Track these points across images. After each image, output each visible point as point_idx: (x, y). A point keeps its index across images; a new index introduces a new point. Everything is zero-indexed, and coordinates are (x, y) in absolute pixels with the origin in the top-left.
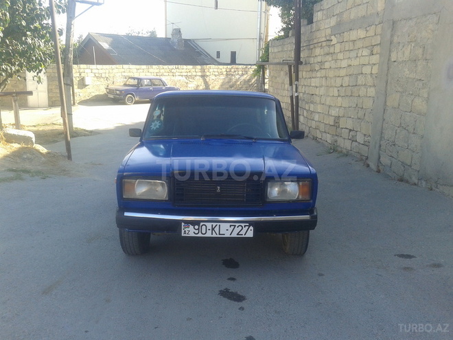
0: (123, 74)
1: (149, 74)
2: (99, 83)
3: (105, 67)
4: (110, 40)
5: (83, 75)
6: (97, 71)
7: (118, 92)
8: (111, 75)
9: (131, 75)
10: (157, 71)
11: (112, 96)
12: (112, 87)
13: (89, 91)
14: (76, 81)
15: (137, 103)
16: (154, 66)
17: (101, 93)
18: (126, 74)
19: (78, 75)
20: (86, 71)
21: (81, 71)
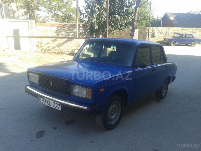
0: (174, 32)
1: (188, 32)
2: (161, 35)
3: (165, 28)
4: (175, 16)
5: (154, 32)
6: (161, 30)
7: (168, 40)
8: (168, 32)
9: (178, 32)
10: (192, 30)
11: (165, 42)
12: (167, 37)
13: (156, 39)
14: (150, 34)
15: (176, 45)
16: (191, 28)
17: (161, 40)
18: (175, 32)
19: (152, 31)
20: (156, 30)
21: (153, 30)
